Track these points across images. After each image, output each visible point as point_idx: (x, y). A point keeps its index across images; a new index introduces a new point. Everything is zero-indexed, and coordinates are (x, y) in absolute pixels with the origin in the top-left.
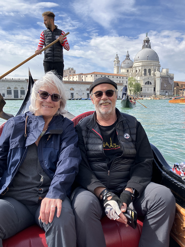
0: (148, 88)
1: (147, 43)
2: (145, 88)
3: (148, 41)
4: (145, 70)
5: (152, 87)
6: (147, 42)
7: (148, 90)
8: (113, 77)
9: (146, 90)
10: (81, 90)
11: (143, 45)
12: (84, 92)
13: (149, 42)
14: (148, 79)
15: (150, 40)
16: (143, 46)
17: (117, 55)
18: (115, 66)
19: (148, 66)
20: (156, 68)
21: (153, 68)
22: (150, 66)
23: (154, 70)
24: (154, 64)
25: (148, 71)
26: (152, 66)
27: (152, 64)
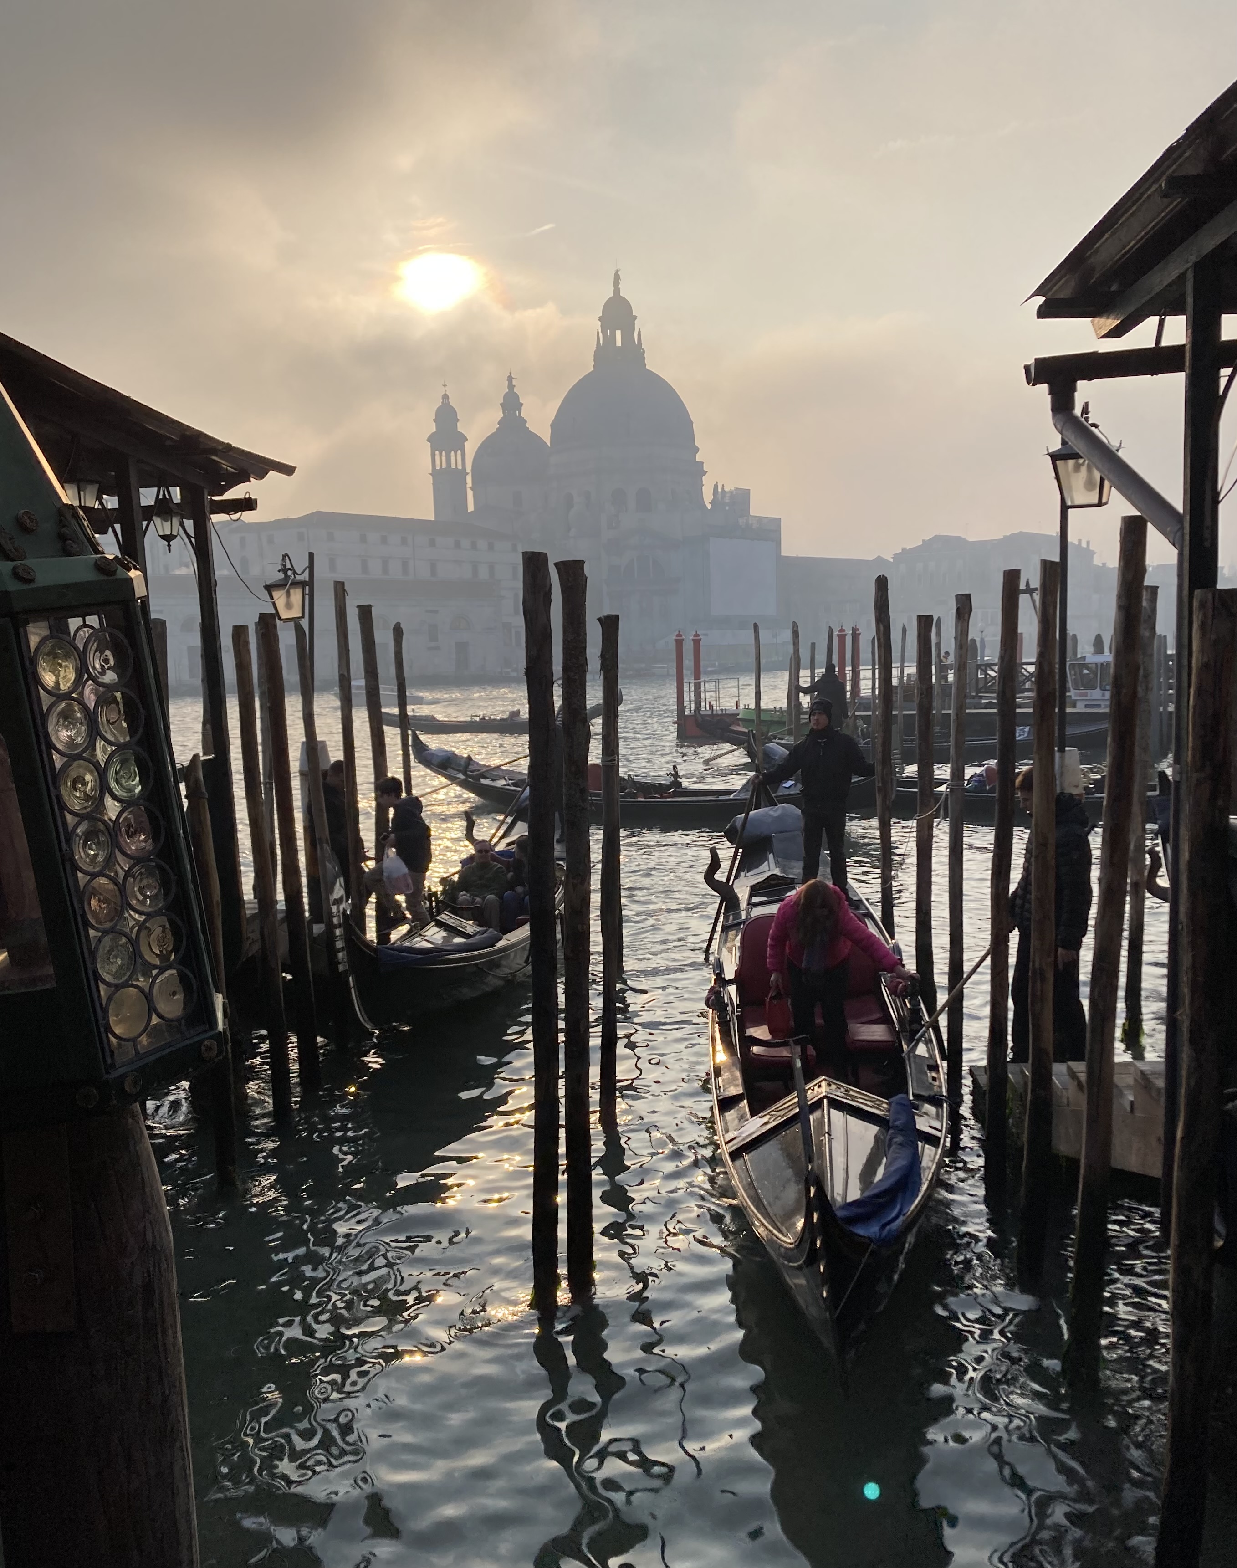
0: (644, 601)
1: (618, 333)
3: (628, 321)
4: (619, 497)
6: (617, 326)
7: (644, 611)
8: (432, 544)
11: (595, 342)
13: (632, 329)
17: (445, 397)
18: (438, 468)
19: (634, 470)
20: (677, 484)
21: (663, 482)
22: (643, 470)
23: (671, 498)
24: (669, 460)
25: (634, 501)
26: (656, 471)
27: (656, 460)
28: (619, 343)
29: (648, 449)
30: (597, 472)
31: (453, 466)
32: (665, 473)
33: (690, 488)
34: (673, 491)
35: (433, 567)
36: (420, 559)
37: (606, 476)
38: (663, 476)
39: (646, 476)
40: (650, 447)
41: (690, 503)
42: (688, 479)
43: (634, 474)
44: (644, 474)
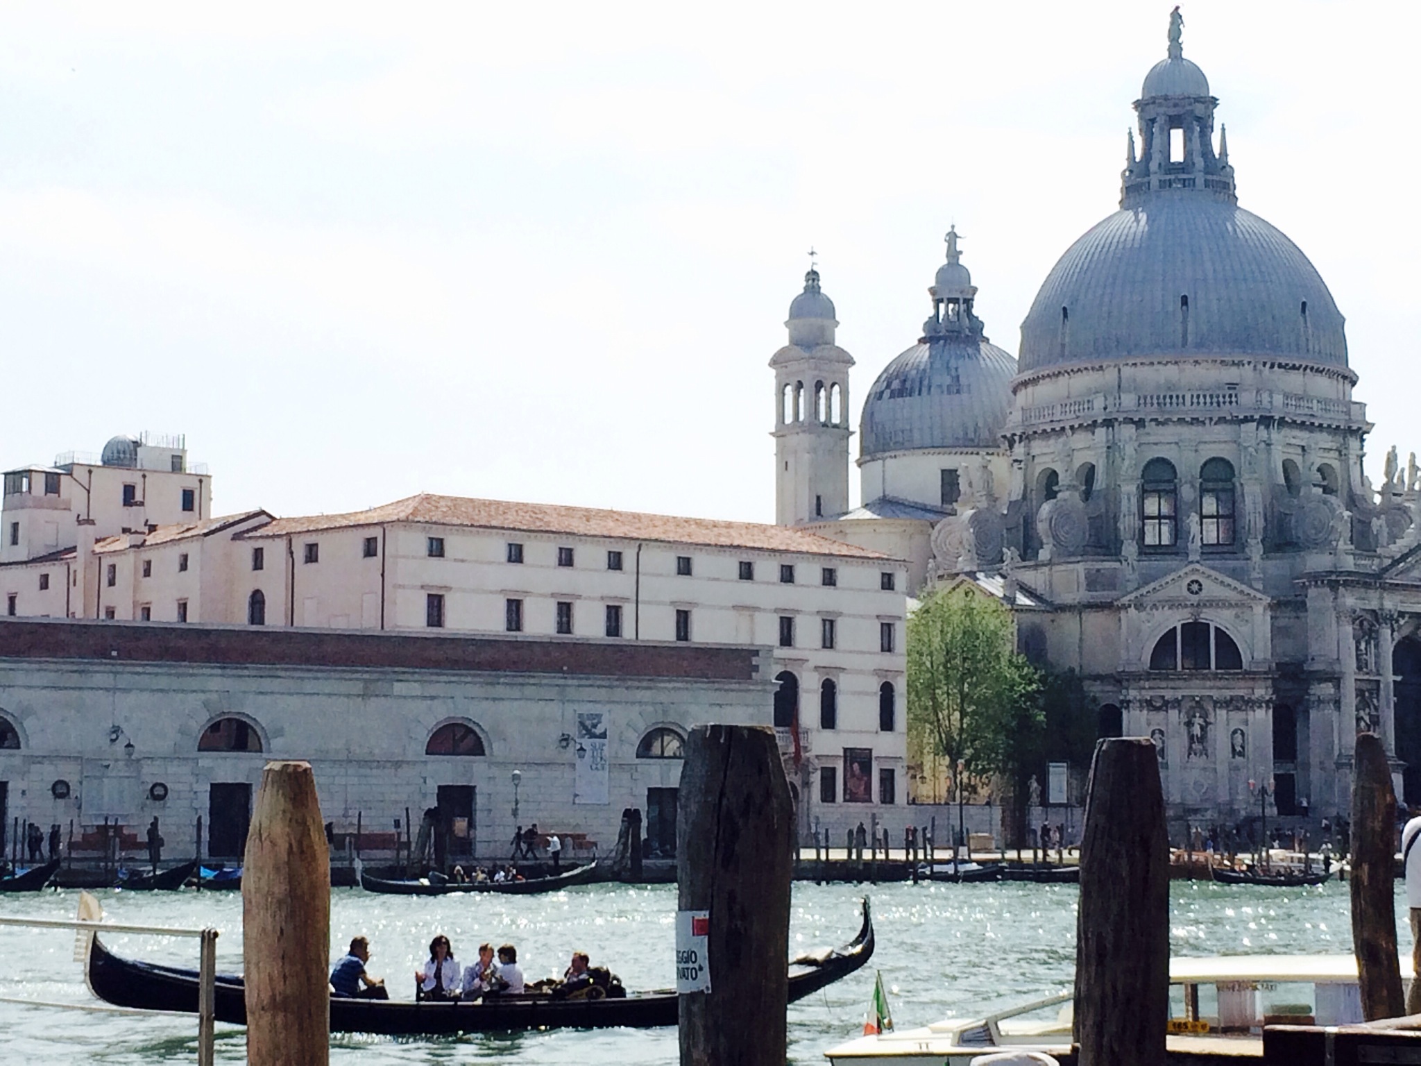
0: (1198, 721)
2: (1157, 719)
3: (1199, 109)
4: (1157, 476)
5: (1249, 704)
6: (1175, 122)
7: (1199, 742)
8: (685, 567)
11: (1124, 154)
12: (172, 768)
13: (1205, 124)
14: (1195, 587)
15: (1214, 102)
16: (1128, 172)
17: (813, 276)
18: (789, 419)
19: (1195, 421)
20: (1300, 451)
21: (1263, 445)
22: (1215, 419)
23: (1282, 481)
24: (1278, 399)
25: (1193, 486)
26: (1247, 420)
27: (1247, 398)
28: (1177, 155)
29: (1231, 374)
30: (1108, 423)
31: (822, 418)
32: (1267, 427)
33: (1332, 460)
34: (1288, 466)
35: (683, 618)
36: (649, 603)
37: (1128, 431)
38: (1263, 433)
39: (1223, 431)
40: (1234, 369)
41: (1326, 490)
42: (1324, 440)
43: (1194, 428)
44: (1218, 427)
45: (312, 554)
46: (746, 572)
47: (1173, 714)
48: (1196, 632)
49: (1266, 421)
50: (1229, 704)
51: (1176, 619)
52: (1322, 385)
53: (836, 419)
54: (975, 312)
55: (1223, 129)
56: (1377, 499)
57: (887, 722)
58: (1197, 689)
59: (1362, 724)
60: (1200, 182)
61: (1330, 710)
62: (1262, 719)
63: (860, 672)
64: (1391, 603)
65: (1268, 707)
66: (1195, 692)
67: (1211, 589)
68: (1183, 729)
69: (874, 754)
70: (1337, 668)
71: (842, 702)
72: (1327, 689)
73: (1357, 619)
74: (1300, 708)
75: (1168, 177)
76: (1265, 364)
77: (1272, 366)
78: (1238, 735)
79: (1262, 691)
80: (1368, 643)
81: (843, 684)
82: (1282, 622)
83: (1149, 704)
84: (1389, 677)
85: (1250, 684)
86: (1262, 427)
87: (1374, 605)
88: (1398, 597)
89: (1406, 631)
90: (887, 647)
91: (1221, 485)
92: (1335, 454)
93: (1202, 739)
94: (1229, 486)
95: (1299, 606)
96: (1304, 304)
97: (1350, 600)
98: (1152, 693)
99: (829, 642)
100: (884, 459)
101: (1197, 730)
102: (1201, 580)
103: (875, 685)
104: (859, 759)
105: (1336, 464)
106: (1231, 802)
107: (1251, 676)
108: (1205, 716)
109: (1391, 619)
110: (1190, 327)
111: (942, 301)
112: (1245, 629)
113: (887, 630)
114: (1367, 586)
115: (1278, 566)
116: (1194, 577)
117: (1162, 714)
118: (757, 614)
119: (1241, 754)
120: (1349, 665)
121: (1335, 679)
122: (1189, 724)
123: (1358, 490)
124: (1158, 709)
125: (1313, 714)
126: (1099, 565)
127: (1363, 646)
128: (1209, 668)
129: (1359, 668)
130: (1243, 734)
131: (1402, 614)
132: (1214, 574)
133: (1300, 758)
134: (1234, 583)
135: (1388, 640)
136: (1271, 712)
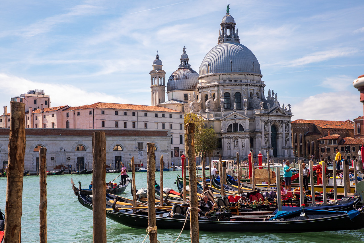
0: (236, 141)
1: (228, 30)
2: (229, 141)
3: (233, 25)
4: (227, 96)
5: (245, 137)
6: (228, 27)
7: (236, 145)
8: (146, 115)
9: (232, 146)
10: (63, 150)
11: (219, 34)
12: (71, 154)
13: (234, 28)
14: (235, 116)
15: (235, 24)
16: (220, 37)
17: (158, 56)
18: (154, 84)
19: (234, 85)
20: (253, 90)
21: (246, 89)
22: (237, 85)
23: (249, 96)
24: (249, 81)
25: (233, 97)
26: (243, 85)
27: (243, 81)
28: (229, 34)
29: (240, 76)
30: (218, 86)
31: (160, 84)
32: (247, 86)
33: (258, 92)
34: (251, 93)
35: (146, 125)
36: (140, 121)
37: (222, 87)
38: (246, 87)
39: (239, 87)
40: (241, 76)
41: (258, 98)
42: (257, 88)
43: (234, 86)
44: (238, 86)
45: (79, 114)
46: (156, 116)
47: (231, 140)
48: (235, 125)
49: (247, 85)
50: (242, 138)
51: (232, 122)
52: (256, 78)
53: (162, 84)
54: (189, 63)
55: (237, 29)
56: (267, 99)
57: (181, 142)
58: (236, 135)
59: (266, 141)
60: (233, 40)
61: (260, 138)
62: (248, 140)
63: (177, 133)
64: (271, 118)
65: (249, 138)
66: (235, 136)
67: (238, 116)
68: (233, 142)
69: (179, 148)
70: (261, 131)
71: (173, 139)
72: (259, 134)
73: (264, 122)
74: (254, 138)
75: (227, 38)
76: (246, 74)
77: (248, 75)
78: (243, 143)
79: (248, 135)
80: (266, 126)
81: (174, 135)
82: (251, 122)
83: (227, 138)
84: (270, 132)
85: (246, 134)
86: (246, 86)
87: (268, 119)
88: (272, 117)
89: (273, 124)
90: (181, 129)
91: (238, 97)
92: (259, 91)
93: (237, 144)
94: (240, 97)
95: (254, 119)
96: (253, 63)
97: (263, 118)
98: (227, 136)
99: (171, 127)
100: (172, 92)
101: (236, 143)
102: (237, 115)
103: (179, 135)
104: (176, 149)
105: (259, 92)
106: (242, 156)
107: (246, 132)
108: (237, 140)
109: (271, 122)
110: (233, 68)
111: (182, 61)
112: (244, 124)
113: (181, 126)
114: (266, 115)
115: (250, 112)
116: (235, 114)
117: (229, 140)
118: (158, 123)
119: (244, 147)
120: (263, 130)
121: (261, 133)
122: (234, 142)
123: (263, 97)
124: (229, 139)
125: (257, 139)
126: (217, 113)
127: (266, 127)
128: (238, 131)
129: (265, 131)
130: (244, 143)
131: (272, 121)
132: (239, 114)
133: (254, 147)
134: (242, 115)
135: (270, 125)
136: (249, 139)
